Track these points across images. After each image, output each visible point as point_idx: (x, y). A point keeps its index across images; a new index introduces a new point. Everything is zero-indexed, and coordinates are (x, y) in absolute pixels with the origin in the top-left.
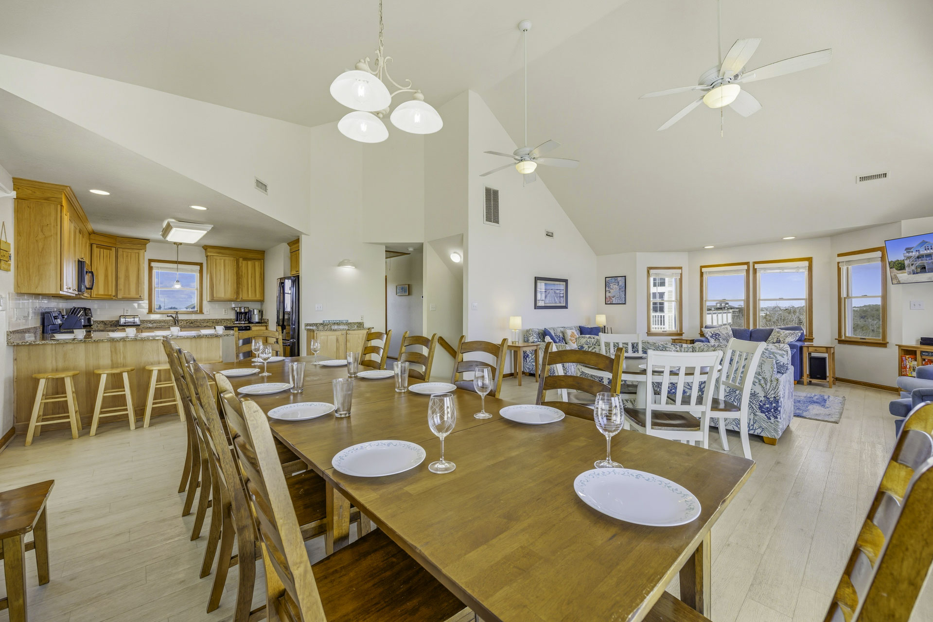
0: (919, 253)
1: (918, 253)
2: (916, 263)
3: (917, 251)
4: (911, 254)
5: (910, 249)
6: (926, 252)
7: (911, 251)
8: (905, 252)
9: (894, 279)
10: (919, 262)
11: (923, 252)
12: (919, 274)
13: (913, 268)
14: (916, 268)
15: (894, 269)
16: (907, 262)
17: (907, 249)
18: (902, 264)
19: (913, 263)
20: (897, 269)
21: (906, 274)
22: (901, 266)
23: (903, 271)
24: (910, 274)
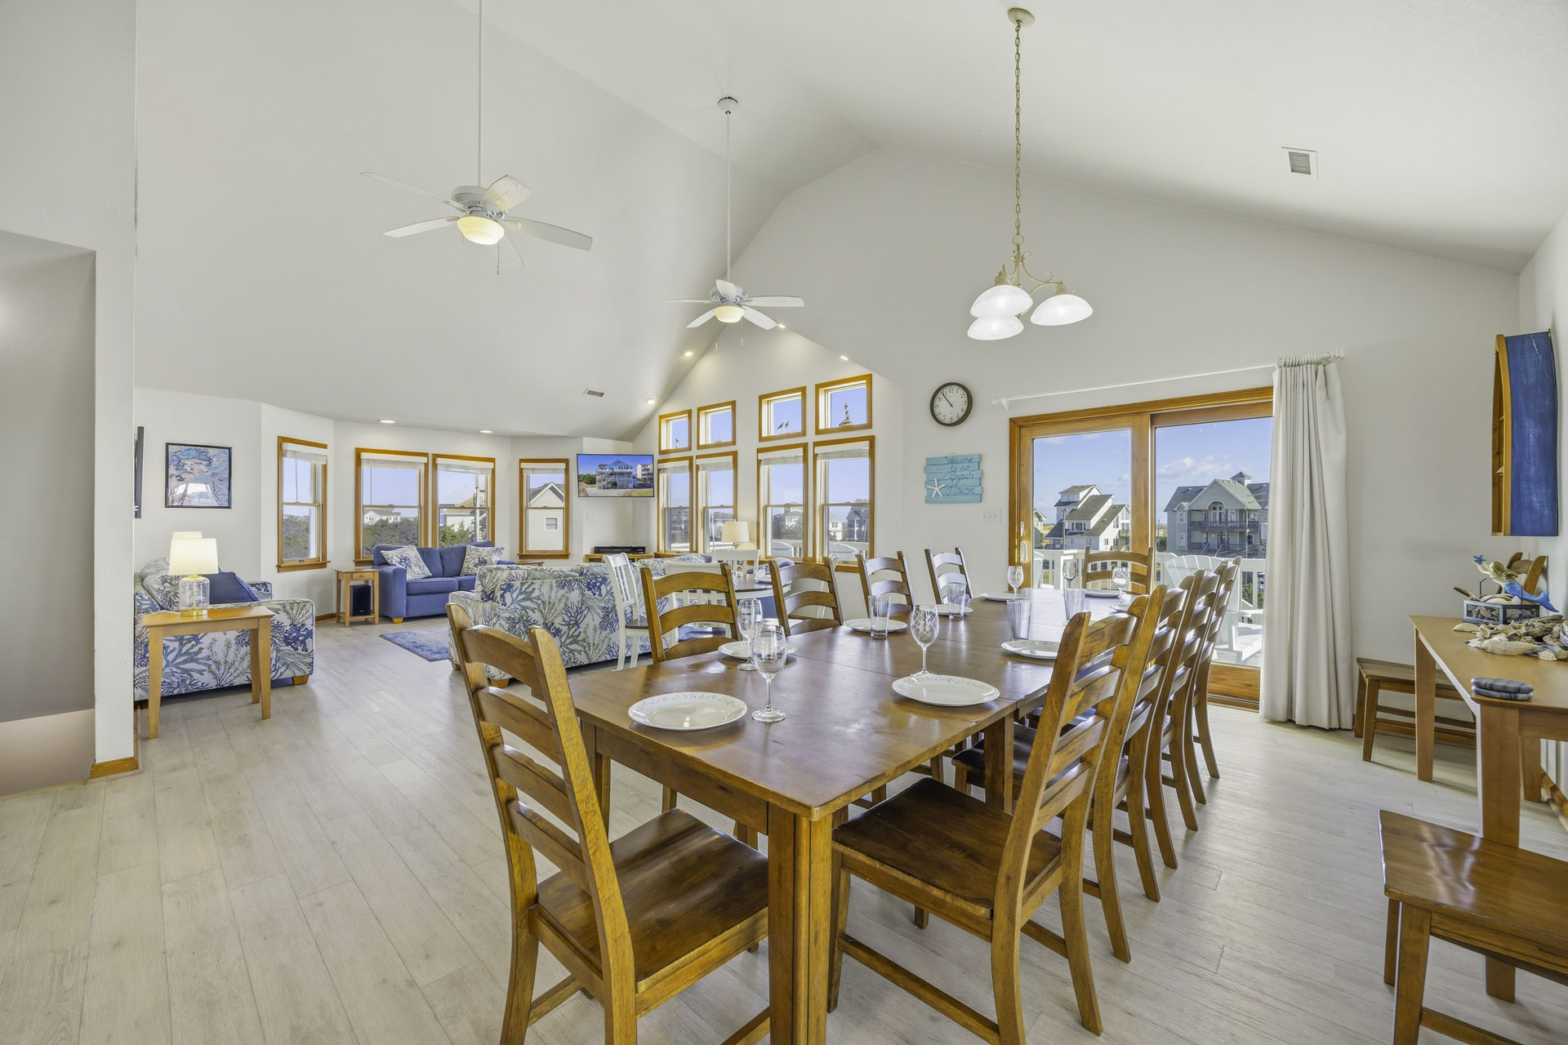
1: (611, 471)
2: (608, 479)
3: (609, 469)
4: (604, 470)
5: (605, 465)
6: (620, 470)
7: (605, 468)
8: (597, 468)
9: (582, 491)
10: (612, 479)
11: (617, 470)
12: (609, 490)
13: (605, 483)
14: (608, 484)
15: (584, 483)
16: (598, 478)
17: (600, 466)
18: (593, 479)
19: (604, 479)
20: (587, 483)
22: (592, 481)
23: (595, 486)
24: (600, 488)
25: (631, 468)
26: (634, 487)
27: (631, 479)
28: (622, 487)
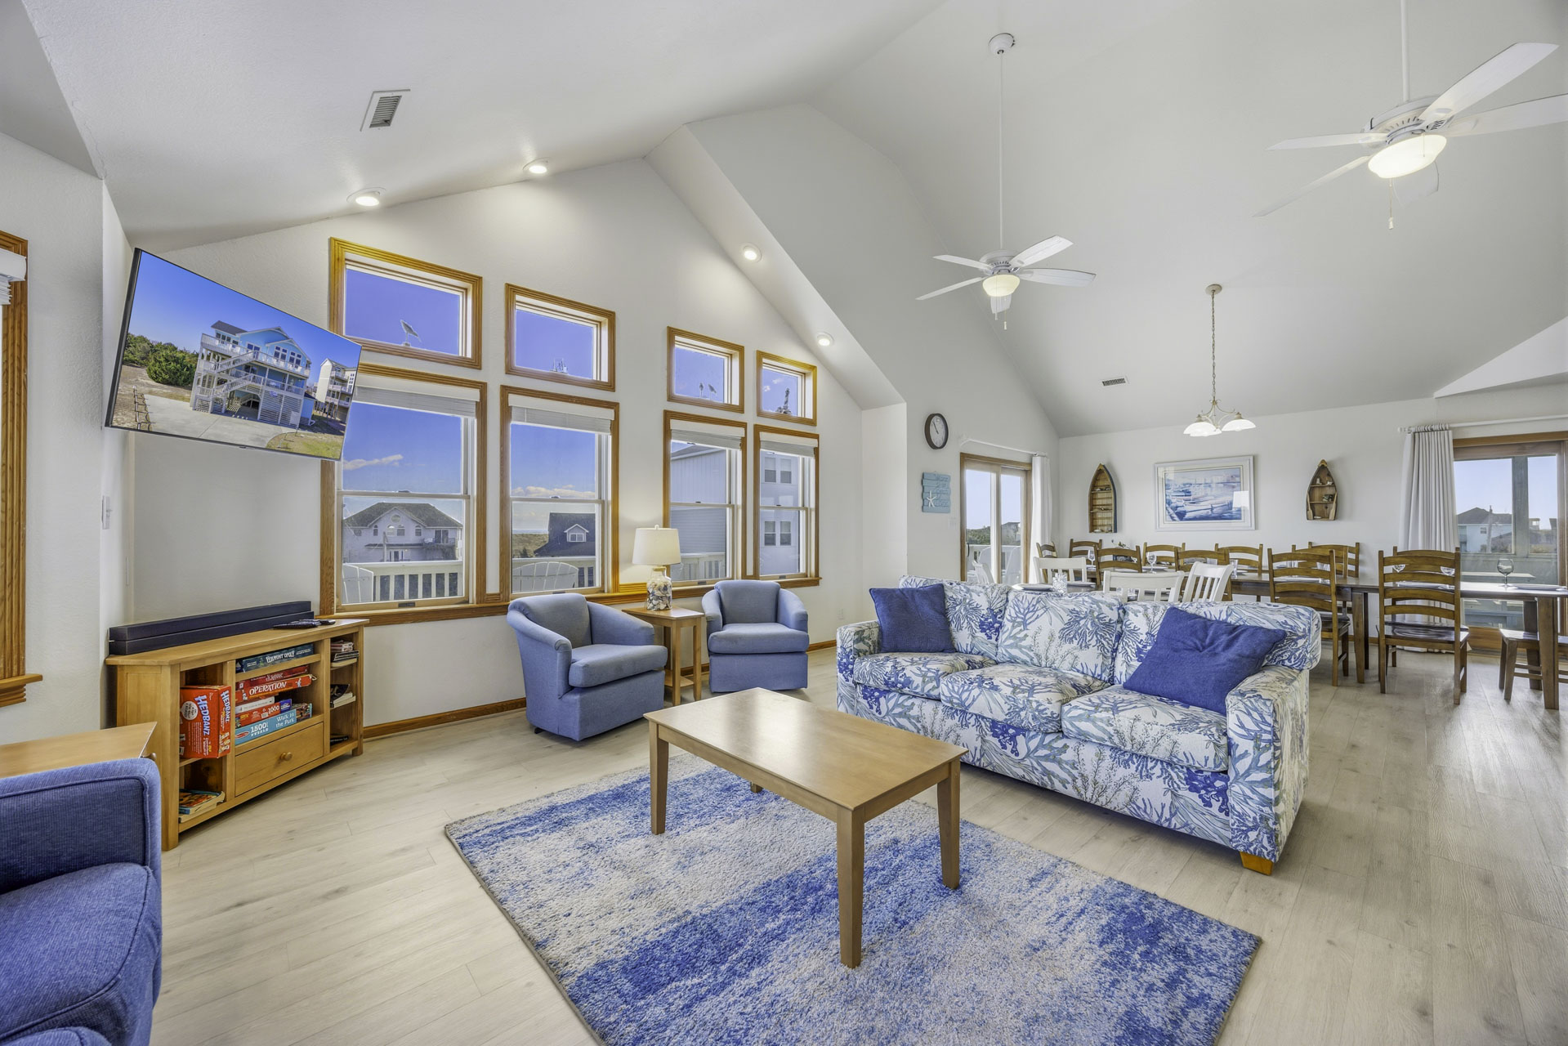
0: (256, 355)
1: (251, 355)
2: (234, 380)
3: (250, 347)
4: (230, 347)
5: (235, 331)
6: (274, 362)
7: (234, 338)
8: (213, 332)
9: (125, 406)
10: (244, 383)
11: (267, 358)
12: (233, 419)
13: (221, 392)
14: (231, 398)
15: (144, 372)
16: (203, 368)
17: (218, 325)
18: (183, 366)
19: (224, 376)
20: (155, 377)
21: (187, 406)
22: (178, 373)
23: (182, 391)
24: (204, 407)
25: (308, 365)
26: (303, 425)
27: (301, 397)
28: (270, 418)
